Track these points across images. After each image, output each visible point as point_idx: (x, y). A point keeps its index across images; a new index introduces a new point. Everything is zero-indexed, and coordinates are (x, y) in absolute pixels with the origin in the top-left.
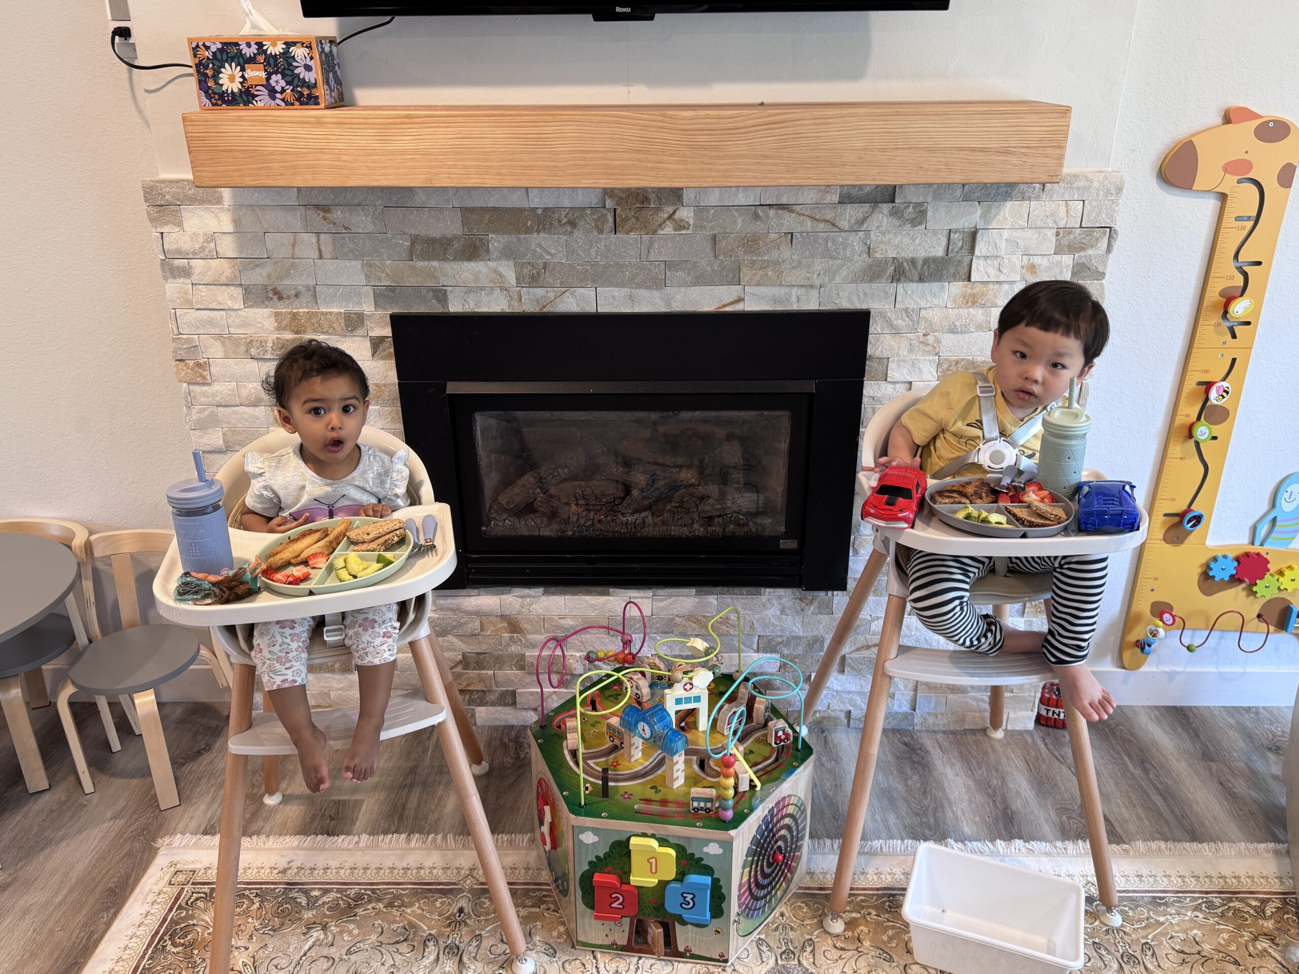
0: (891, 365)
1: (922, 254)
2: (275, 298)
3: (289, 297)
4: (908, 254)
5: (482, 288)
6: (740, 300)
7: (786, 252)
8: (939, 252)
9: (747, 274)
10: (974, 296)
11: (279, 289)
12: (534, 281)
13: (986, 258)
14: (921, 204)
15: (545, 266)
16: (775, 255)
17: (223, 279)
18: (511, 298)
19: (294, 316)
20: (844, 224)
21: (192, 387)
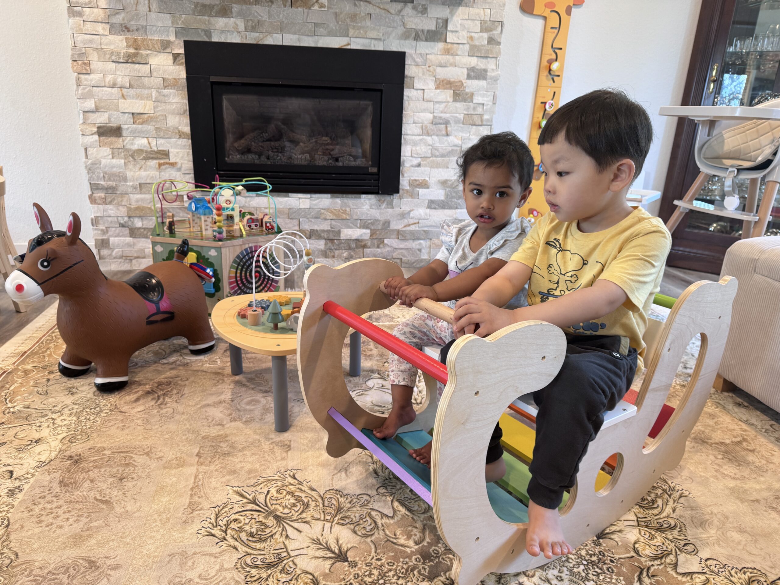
0: (416, 81)
1: (426, 28)
2: (126, 30)
3: (133, 31)
4: (420, 27)
5: (229, 31)
6: (349, 44)
7: (368, 23)
8: (433, 28)
9: (351, 32)
10: (448, 49)
11: (128, 26)
12: (253, 29)
13: (452, 31)
14: (425, 5)
15: (259, 21)
16: (364, 23)
17: (100, 20)
18: (242, 37)
19: (135, 40)
20: (393, 11)
21: (80, 76)
